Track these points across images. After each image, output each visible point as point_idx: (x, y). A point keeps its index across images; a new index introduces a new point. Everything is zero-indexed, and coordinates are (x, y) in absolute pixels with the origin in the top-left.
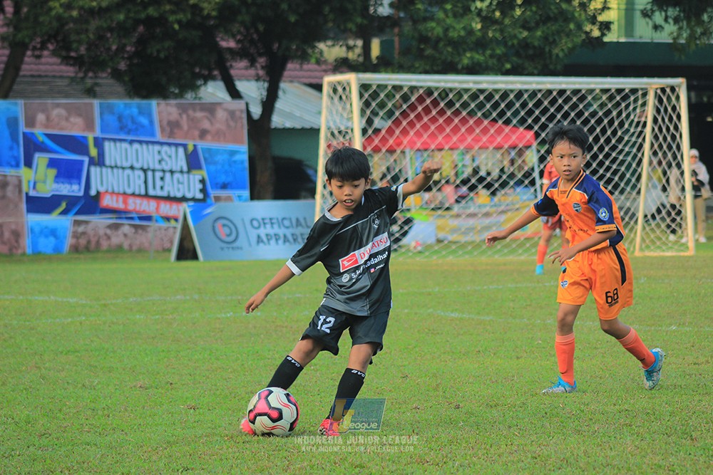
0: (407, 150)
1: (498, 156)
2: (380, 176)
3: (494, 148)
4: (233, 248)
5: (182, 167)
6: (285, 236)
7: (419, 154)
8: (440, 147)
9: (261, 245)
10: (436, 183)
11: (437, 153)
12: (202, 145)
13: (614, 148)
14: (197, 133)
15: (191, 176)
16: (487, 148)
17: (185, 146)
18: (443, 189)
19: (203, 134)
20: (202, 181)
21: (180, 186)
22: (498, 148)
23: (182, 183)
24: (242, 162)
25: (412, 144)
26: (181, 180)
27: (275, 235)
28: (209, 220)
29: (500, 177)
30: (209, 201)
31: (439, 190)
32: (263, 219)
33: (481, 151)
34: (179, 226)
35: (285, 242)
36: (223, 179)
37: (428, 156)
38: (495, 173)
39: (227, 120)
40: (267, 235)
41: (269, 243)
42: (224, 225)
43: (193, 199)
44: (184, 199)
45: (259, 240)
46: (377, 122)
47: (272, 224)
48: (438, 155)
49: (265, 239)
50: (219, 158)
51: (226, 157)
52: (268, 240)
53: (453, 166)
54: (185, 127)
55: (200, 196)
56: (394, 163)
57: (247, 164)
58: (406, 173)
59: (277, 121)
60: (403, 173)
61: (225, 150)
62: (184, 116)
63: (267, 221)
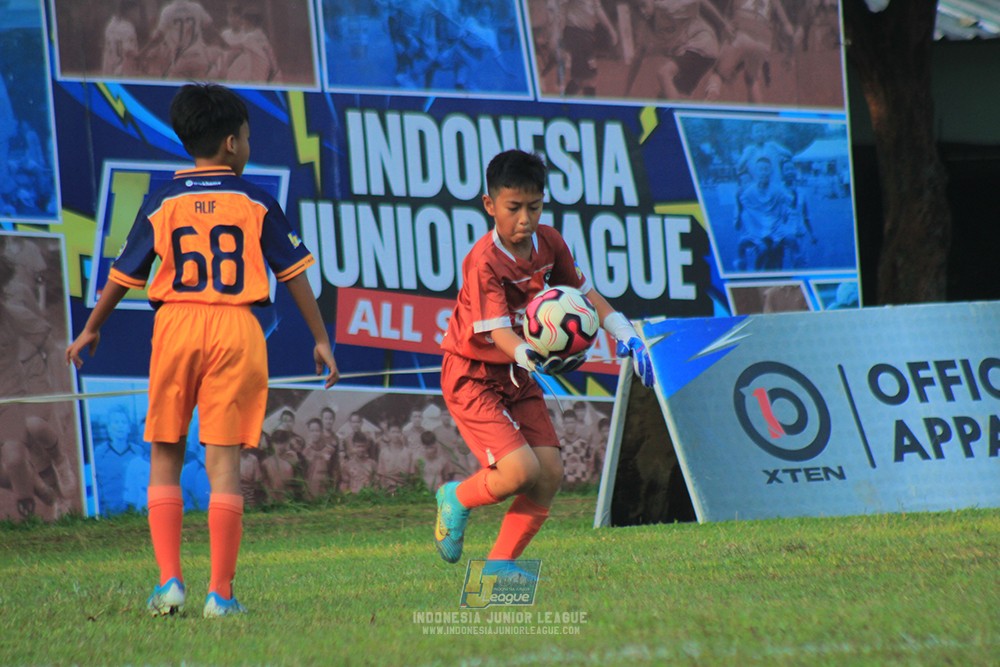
4: (809, 474)
5: (619, 191)
9: (912, 457)
12: (688, 111)
14: (669, 68)
15: (653, 222)
17: (629, 118)
19: (692, 73)
20: (694, 239)
21: (617, 259)
23: (624, 249)
24: (832, 168)
26: (617, 240)
27: (961, 421)
28: (726, 375)
30: (719, 310)
32: (915, 367)
34: (618, 402)
36: (763, 227)
40: (931, 423)
41: (940, 454)
42: (776, 393)
43: (664, 304)
44: (629, 305)
45: (905, 443)
47: (947, 382)
49: (923, 437)
50: (750, 155)
51: (774, 149)
52: (937, 443)
54: (628, 50)
55: (688, 292)
57: (849, 175)
59: (955, 13)
61: (770, 124)
63: (932, 373)
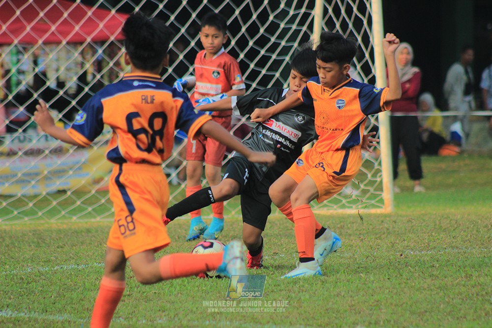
1: (76, 55)
3: (68, 43)
13: (262, 42)
16: (59, 43)
22: (75, 43)
29: (80, 89)
33: (47, 49)
38: (72, 84)
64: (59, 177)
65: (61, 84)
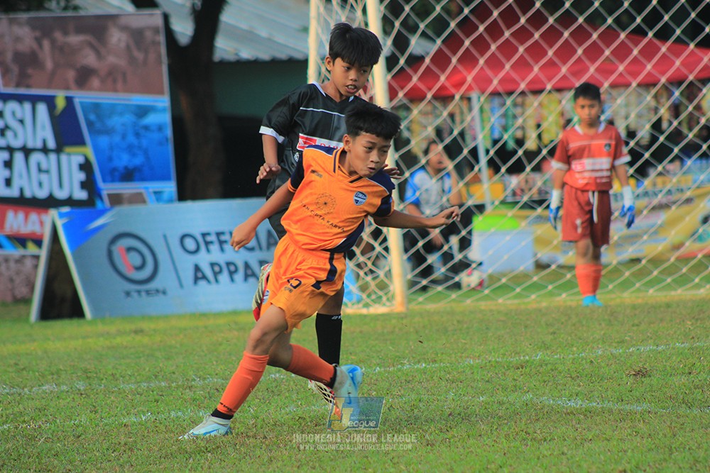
0: (474, 95)
1: (648, 98)
2: (424, 146)
3: (639, 85)
4: (148, 292)
5: (44, 142)
6: (247, 266)
7: (497, 101)
8: (537, 87)
9: (202, 283)
10: (530, 155)
11: (530, 98)
12: (82, 98)
14: (71, 75)
15: (64, 158)
16: (628, 85)
17: (50, 101)
18: (545, 166)
19: (84, 77)
20: (86, 167)
21: (44, 177)
22: (647, 85)
23: (47, 172)
24: (160, 128)
25: (482, 82)
26: (44, 166)
27: (228, 264)
28: (102, 240)
29: (654, 139)
30: (99, 205)
31: (537, 169)
32: (204, 235)
33: (614, 92)
34: (44, 253)
35: (246, 277)
36: (124, 160)
37: (515, 105)
38: (644, 133)
39: (128, 47)
40: (212, 265)
41: (217, 281)
42: (130, 249)
43: (70, 202)
44: (51, 202)
45: (198, 275)
46: (416, 44)
47: (221, 243)
48: (533, 102)
49: (208, 272)
50: (116, 121)
51: (128, 118)
52: (216, 274)
53: (562, 122)
54: (49, 64)
55: (81, 195)
56: (449, 121)
57: (169, 132)
58: (474, 138)
59: (225, 47)
60: (468, 138)
61: (127, 105)
62: (46, 44)
63: (212, 238)
64: (632, 244)
65: (631, 134)
